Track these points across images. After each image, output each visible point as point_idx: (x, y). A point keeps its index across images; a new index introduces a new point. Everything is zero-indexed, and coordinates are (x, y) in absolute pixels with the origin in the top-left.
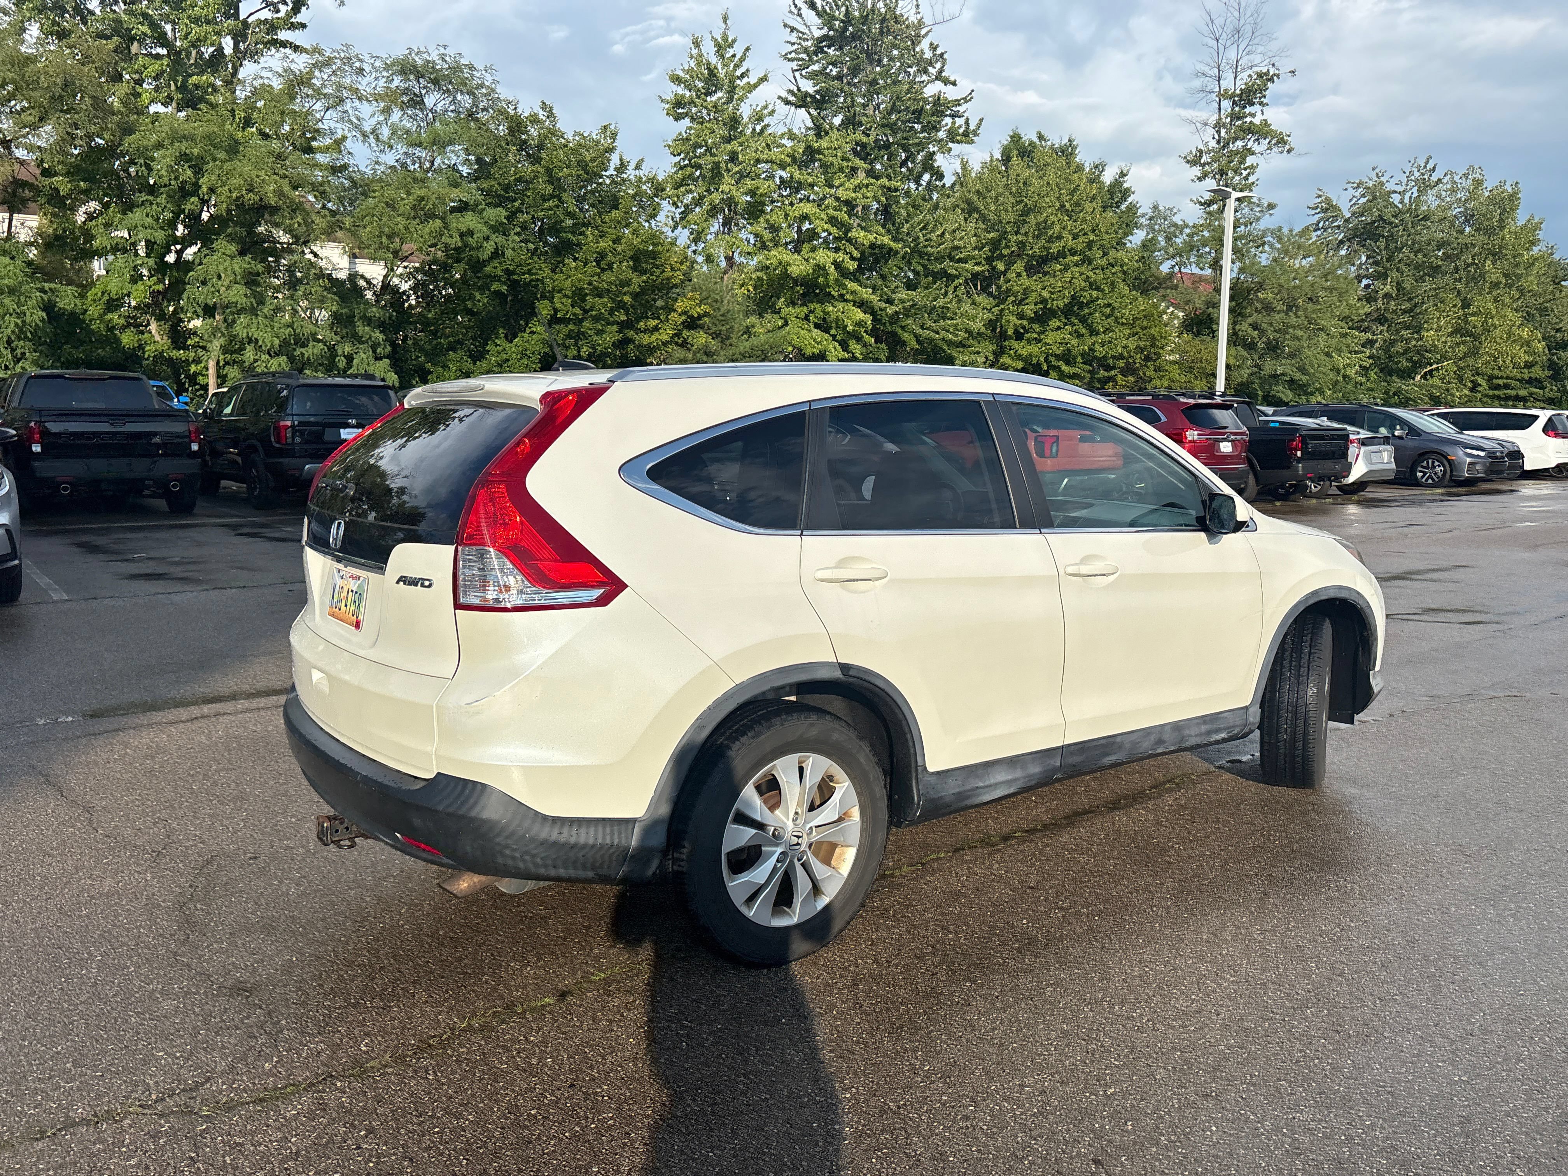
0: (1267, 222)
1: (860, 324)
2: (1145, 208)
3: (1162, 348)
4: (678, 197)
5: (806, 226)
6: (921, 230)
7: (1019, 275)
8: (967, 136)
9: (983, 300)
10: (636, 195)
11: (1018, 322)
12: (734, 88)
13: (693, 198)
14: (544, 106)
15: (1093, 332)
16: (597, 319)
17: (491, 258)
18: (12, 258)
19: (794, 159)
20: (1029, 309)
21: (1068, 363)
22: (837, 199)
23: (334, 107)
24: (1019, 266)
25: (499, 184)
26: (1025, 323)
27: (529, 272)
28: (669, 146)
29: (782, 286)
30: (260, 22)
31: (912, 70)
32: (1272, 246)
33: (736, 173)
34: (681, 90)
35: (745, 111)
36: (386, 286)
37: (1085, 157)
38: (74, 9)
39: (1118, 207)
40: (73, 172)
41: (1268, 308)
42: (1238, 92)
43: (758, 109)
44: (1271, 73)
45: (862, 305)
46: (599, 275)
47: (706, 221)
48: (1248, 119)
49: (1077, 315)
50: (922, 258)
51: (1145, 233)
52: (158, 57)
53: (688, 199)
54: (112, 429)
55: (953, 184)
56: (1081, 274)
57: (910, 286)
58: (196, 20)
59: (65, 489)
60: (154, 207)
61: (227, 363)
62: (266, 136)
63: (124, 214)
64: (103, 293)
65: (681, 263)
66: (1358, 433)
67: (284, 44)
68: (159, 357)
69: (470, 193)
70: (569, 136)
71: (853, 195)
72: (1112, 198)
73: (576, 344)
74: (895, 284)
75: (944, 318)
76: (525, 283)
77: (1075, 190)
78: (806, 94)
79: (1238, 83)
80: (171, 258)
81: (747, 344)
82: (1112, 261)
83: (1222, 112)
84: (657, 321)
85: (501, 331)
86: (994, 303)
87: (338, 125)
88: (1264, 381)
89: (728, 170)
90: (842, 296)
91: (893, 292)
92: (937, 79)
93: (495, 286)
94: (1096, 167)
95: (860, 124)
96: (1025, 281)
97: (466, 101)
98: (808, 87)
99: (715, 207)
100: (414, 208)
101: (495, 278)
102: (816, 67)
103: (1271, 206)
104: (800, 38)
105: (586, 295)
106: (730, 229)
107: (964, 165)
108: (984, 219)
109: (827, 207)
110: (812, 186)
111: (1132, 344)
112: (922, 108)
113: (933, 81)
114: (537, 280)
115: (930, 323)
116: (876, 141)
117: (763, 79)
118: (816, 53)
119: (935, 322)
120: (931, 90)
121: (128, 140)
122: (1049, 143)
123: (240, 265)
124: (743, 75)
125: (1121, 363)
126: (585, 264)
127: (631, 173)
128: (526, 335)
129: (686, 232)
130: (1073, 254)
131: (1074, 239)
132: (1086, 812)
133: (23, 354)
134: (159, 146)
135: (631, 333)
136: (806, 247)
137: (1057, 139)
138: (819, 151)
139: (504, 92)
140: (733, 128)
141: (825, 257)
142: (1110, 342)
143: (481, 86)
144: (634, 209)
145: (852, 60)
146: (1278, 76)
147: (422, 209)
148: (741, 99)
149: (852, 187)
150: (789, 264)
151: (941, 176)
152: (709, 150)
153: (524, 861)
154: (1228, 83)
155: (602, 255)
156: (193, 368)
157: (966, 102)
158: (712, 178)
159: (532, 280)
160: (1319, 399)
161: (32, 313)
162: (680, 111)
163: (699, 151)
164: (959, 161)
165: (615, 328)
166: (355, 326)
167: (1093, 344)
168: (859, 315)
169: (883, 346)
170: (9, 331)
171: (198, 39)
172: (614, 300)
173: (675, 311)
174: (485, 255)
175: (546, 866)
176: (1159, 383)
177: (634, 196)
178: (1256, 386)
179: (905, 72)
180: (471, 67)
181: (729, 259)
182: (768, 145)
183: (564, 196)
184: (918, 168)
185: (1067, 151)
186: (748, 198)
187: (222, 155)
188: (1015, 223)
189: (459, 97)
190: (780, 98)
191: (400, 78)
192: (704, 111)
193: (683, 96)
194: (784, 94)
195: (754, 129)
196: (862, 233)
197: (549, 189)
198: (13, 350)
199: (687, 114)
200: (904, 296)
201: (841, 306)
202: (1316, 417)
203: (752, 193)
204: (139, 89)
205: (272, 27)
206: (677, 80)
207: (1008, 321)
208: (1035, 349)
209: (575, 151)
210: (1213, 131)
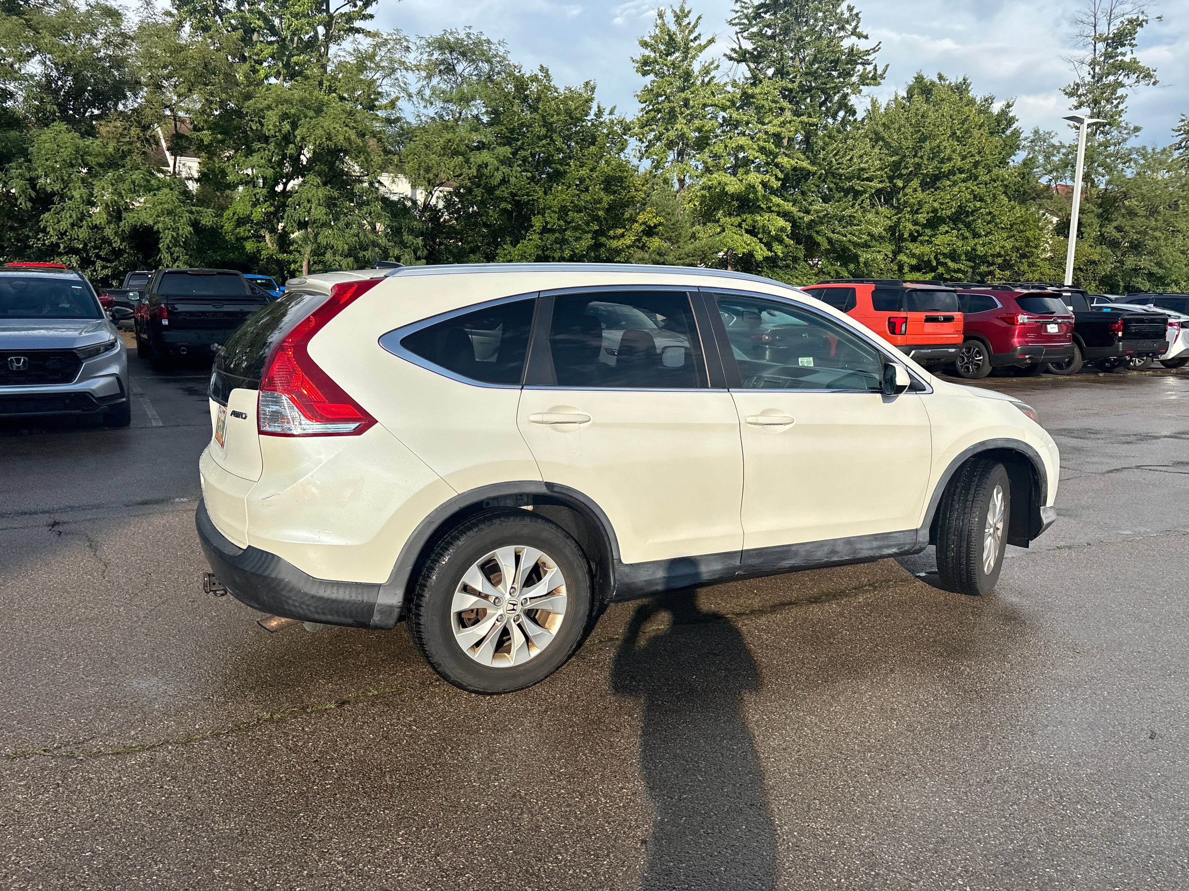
0: (1133, 142)
1: (782, 229)
2: (1027, 133)
3: (1036, 248)
4: (643, 134)
5: (741, 155)
6: (834, 156)
7: (915, 190)
8: (875, 79)
9: (883, 210)
10: (609, 134)
11: (913, 228)
12: (688, 49)
13: (655, 135)
14: (542, 68)
15: (976, 235)
16: (576, 229)
17: (500, 184)
18: (171, 189)
19: (733, 103)
20: (922, 218)
21: (953, 260)
22: (766, 133)
23: (389, 75)
24: (915, 183)
25: (507, 128)
26: (917, 228)
27: (528, 194)
28: (638, 96)
29: (721, 201)
30: (342, 15)
31: (832, 28)
32: (1136, 162)
33: (688, 115)
34: (647, 52)
35: (696, 67)
36: (426, 206)
37: (977, 93)
38: (214, 10)
39: (1004, 132)
40: (214, 127)
41: (1131, 213)
42: (1111, 35)
43: (707, 64)
44: (1141, 19)
45: (785, 215)
46: (578, 195)
47: (664, 152)
48: (1119, 58)
49: (963, 222)
50: (834, 177)
51: (1027, 153)
52: (271, 43)
53: (651, 136)
54: (214, 309)
55: (863, 119)
56: (967, 188)
57: (826, 199)
58: (296, 16)
59: (184, 350)
60: (267, 152)
61: (315, 263)
62: (342, 99)
63: (247, 157)
64: (234, 214)
65: (643, 185)
66: (1179, 318)
67: (358, 31)
68: (270, 259)
69: (487, 136)
70: (561, 90)
71: (779, 129)
72: (999, 125)
73: (561, 248)
74: (812, 198)
75: (852, 225)
76: (524, 202)
77: (966, 119)
78: (746, 52)
79: (1112, 28)
80: (279, 188)
81: (691, 247)
82: (994, 177)
83: (1097, 52)
84: (623, 230)
85: (508, 238)
86: (894, 212)
87: (391, 89)
88: (1125, 273)
89: (682, 113)
90: (770, 208)
91: (810, 204)
92: (852, 34)
93: (503, 205)
94: (986, 100)
95: (788, 73)
96: (920, 195)
97: (486, 67)
98: (748, 46)
99: (672, 141)
100: (443, 149)
101: (503, 199)
102: (755, 29)
103: (1137, 129)
104: (742, 7)
105: (569, 210)
106: (682, 158)
107: (874, 103)
108: (887, 145)
109: (758, 139)
110: (747, 123)
111: (1008, 245)
112: (838, 58)
113: (849, 36)
114: (533, 200)
115: (839, 229)
116: (801, 85)
117: (711, 41)
118: (755, 18)
119: (844, 227)
120: (846, 44)
121: (247, 104)
122: (947, 82)
123: (322, 192)
124: (695, 39)
125: (1000, 260)
126: (569, 187)
127: (606, 117)
128: (526, 242)
129: (649, 162)
130: (961, 173)
131: (962, 160)
132: (791, 603)
133: (178, 257)
134: (269, 107)
135: (603, 239)
136: (741, 170)
137: (953, 79)
138: (753, 96)
139: (513, 59)
140: (686, 80)
141: (754, 178)
142: (990, 243)
143: (496, 56)
144: (608, 145)
145: (783, 22)
146: (1147, 21)
147: (450, 149)
148: (693, 58)
149: (779, 123)
150: (726, 184)
151: (854, 113)
152: (667, 98)
153: (301, 608)
154: (1103, 29)
155: (582, 180)
156: (293, 266)
157: (874, 52)
158: (669, 119)
159: (529, 200)
160: (1175, 289)
161: (183, 229)
162: (647, 68)
163: (660, 99)
164: (869, 100)
165: (590, 236)
166: (402, 236)
167: (975, 245)
168: (781, 222)
169: (801, 246)
170: (168, 241)
171: (297, 30)
172: (589, 215)
173: (637, 222)
174: (496, 181)
175: (318, 613)
176: (1031, 276)
177: (607, 135)
178: (1119, 278)
179: (828, 29)
180: (488, 42)
181: (681, 181)
182: (713, 93)
183: (555, 136)
184: (835, 107)
185: (961, 89)
186: (697, 134)
187: (311, 113)
188: (913, 148)
189: (480, 64)
190: (725, 55)
191: (438, 52)
192: (665, 68)
193: (649, 57)
194: (728, 52)
195: (703, 81)
196: (786, 159)
197: (543, 131)
198: (172, 254)
199: (652, 71)
200: (818, 208)
201: (766, 216)
202: (1145, 304)
203: (699, 130)
204: (258, 67)
205: (349, 18)
206: (645, 44)
207: (905, 227)
208: (926, 249)
209: (564, 102)
210: (1088, 68)
